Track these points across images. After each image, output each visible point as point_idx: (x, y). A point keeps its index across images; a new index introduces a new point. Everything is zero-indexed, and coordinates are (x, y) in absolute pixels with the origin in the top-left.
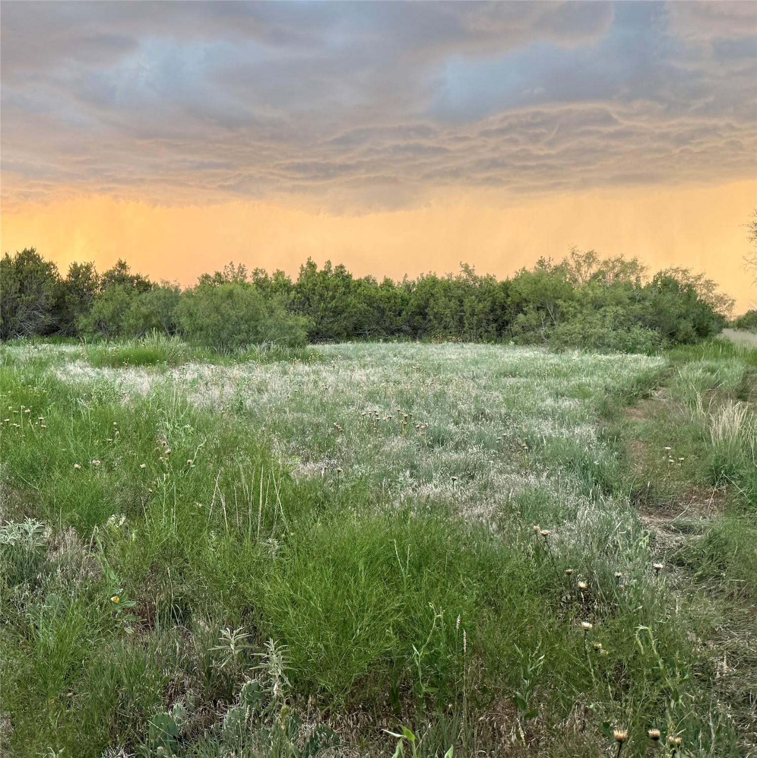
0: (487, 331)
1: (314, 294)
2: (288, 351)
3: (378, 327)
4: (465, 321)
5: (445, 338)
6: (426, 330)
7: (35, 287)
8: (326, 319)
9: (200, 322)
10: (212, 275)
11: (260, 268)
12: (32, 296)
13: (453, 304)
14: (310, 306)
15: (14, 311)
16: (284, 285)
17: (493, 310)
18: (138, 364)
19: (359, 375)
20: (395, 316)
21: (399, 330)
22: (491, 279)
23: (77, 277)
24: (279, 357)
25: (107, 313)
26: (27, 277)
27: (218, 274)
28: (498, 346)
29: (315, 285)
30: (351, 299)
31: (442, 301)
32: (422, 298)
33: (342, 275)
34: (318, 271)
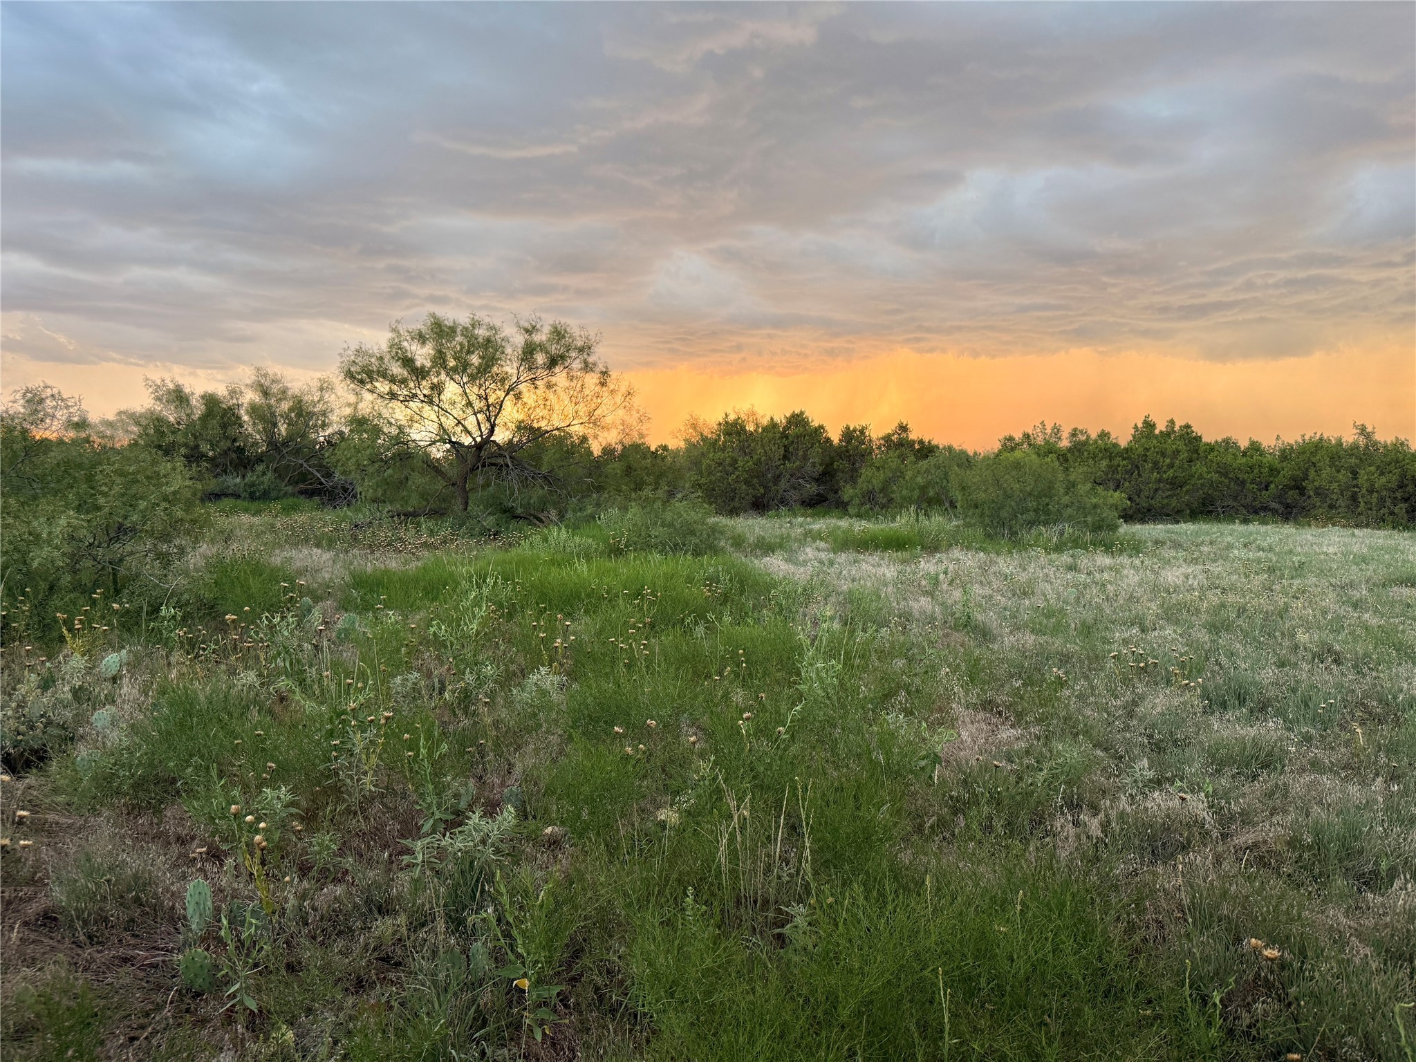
0: (1392, 513)
1: (1145, 461)
2: (1088, 536)
3: (1235, 504)
4: (1360, 500)
5: (1330, 520)
6: (1304, 508)
7: (801, 453)
8: (1160, 492)
9: (974, 496)
10: (1018, 436)
11: (1080, 428)
12: (798, 463)
13: (1344, 476)
14: (1140, 475)
15: (777, 479)
16: (1105, 450)
17: (1401, 486)
18: (885, 549)
19: (1172, 576)
20: (1260, 490)
21: (1265, 508)
22: (1402, 444)
23: (848, 442)
24: (1076, 544)
25: (877, 483)
26: (793, 442)
27: (1027, 436)
28: (1406, 534)
29: (1147, 450)
30: (1199, 468)
31: (1327, 472)
32: (1299, 468)
33: (1189, 438)
34: (1157, 432)
